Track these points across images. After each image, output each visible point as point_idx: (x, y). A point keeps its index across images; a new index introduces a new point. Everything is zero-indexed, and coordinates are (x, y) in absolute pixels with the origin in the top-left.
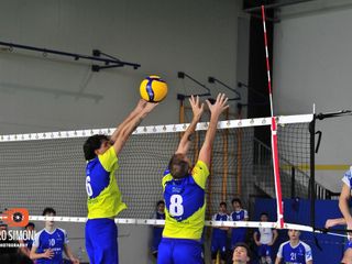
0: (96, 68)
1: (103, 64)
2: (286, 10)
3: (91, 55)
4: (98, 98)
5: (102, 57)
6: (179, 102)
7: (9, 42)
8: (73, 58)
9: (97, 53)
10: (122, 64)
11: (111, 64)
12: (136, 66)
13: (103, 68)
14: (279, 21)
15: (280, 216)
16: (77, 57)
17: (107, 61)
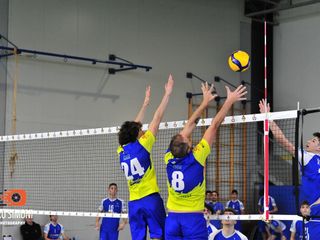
0: (112, 71)
1: (117, 67)
2: (284, 14)
3: (107, 59)
4: (114, 98)
5: (117, 61)
6: (187, 100)
7: (33, 50)
8: (91, 62)
9: (112, 57)
10: (135, 67)
11: (125, 67)
12: (148, 69)
13: (118, 70)
14: (278, 24)
15: (266, 209)
16: (94, 62)
17: (122, 65)
